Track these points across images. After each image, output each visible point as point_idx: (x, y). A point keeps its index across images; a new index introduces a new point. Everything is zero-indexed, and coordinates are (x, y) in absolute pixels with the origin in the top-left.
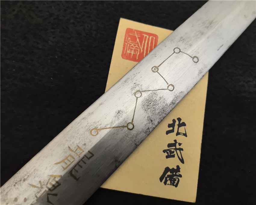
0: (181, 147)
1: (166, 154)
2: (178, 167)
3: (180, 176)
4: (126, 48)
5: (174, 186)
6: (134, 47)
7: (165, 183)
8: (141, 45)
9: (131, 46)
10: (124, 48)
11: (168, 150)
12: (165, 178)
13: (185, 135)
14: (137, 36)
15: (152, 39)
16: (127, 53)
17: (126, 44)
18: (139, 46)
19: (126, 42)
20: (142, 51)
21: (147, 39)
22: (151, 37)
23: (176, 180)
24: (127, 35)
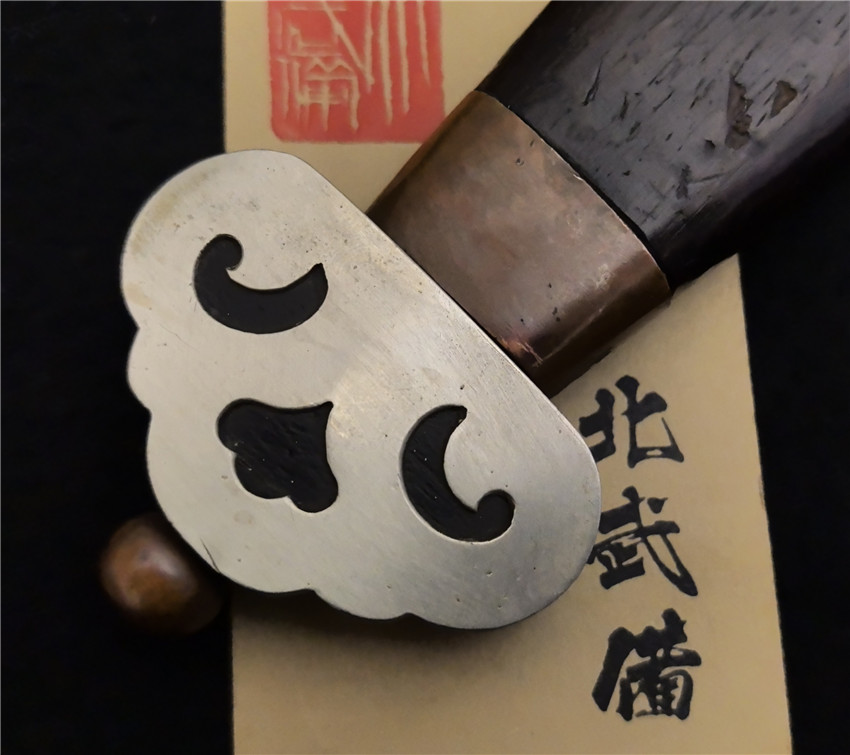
0: (665, 516)
2: (671, 617)
3: (693, 659)
4: (286, 84)
5: (674, 718)
6: (328, 69)
7: (626, 711)
8: (360, 50)
9: (311, 65)
10: (275, 86)
11: (606, 545)
12: (617, 689)
13: (673, 452)
16: (298, 107)
17: (283, 61)
19: (283, 52)
20: (370, 79)
23: (676, 686)
24: (279, 16)
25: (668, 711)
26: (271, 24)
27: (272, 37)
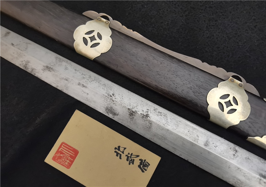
0: (130, 154)
1: (131, 164)
2: (140, 160)
3: (145, 160)
4: (64, 164)
6: (65, 159)
7: (146, 170)
8: (65, 154)
9: (64, 161)
10: (63, 166)
11: (129, 162)
12: (143, 170)
13: (125, 149)
14: (59, 155)
15: (63, 146)
16: (67, 165)
17: (61, 163)
18: (66, 156)
20: (69, 155)
21: (63, 149)
22: (62, 146)
23: (146, 164)
24: (56, 161)
25: (148, 166)
26: (57, 162)
27: (58, 163)
